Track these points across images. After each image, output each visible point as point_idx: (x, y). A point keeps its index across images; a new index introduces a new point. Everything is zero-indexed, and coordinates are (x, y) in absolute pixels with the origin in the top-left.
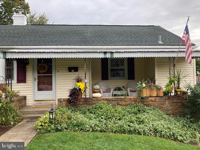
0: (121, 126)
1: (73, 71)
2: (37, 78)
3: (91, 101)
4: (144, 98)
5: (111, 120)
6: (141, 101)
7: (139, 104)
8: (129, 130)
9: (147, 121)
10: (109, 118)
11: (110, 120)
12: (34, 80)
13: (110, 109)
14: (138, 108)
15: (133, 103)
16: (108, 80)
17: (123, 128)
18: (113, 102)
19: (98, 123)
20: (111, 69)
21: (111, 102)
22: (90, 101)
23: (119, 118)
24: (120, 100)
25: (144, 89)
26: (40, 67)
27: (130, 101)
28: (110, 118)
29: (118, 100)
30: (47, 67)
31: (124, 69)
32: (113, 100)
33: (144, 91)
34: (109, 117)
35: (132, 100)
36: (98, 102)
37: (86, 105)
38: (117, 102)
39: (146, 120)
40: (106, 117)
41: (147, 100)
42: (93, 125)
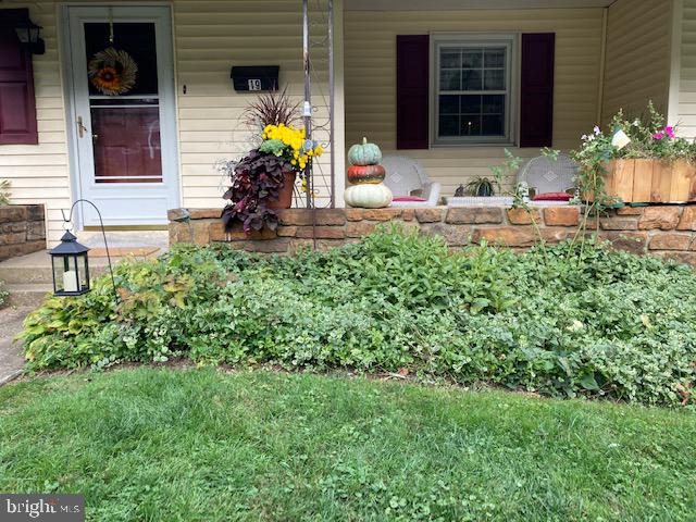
0: (502, 348)
1: (253, 83)
2: (87, 123)
3: (339, 221)
4: (616, 209)
5: (443, 311)
6: (601, 227)
7: (591, 241)
8: (549, 366)
9: (649, 326)
10: (431, 301)
11: (436, 310)
12: (75, 128)
13: (437, 259)
14: (583, 257)
15: (557, 236)
16: (427, 148)
17: (512, 356)
18: (454, 227)
19: (363, 323)
20: (440, 96)
21: (439, 229)
22: (331, 221)
23: (485, 302)
24: (489, 218)
25: (621, 163)
26: (101, 66)
27: (543, 226)
28: (438, 300)
29: (479, 219)
30: (131, 68)
31: (502, 96)
32: (451, 218)
33: (619, 173)
34: (429, 293)
35: (555, 219)
36: (370, 229)
37: (311, 241)
38: (474, 227)
39: (644, 319)
40: (415, 293)
41: (631, 223)
42: (336, 335)
